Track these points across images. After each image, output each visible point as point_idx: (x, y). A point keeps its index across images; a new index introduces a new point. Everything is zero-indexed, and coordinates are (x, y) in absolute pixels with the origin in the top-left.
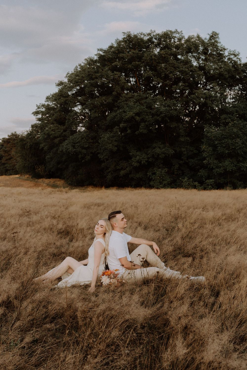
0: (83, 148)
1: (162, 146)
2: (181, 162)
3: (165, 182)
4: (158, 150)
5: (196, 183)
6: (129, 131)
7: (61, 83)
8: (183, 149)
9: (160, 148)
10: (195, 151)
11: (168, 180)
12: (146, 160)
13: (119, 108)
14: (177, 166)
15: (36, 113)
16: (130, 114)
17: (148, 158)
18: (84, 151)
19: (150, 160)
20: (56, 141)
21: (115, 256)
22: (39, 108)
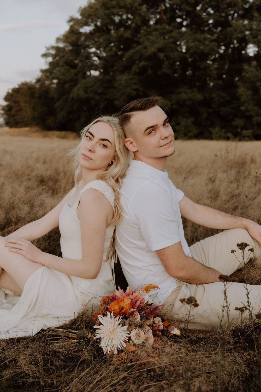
0: (96, 93)
1: (189, 91)
2: (211, 111)
3: (191, 134)
4: (184, 96)
5: (230, 135)
6: (150, 72)
7: (72, 19)
8: (214, 95)
9: (186, 93)
10: (228, 98)
11: (195, 131)
12: (170, 106)
13: (139, 43)
14: (205, 115)
15: (45, 55)
16: (152, 50)
17: (172, 105)
18: (97, 97)
19: (174, 107)
20: (67, 86)
21: (143, 239)
22: (48, 49)
